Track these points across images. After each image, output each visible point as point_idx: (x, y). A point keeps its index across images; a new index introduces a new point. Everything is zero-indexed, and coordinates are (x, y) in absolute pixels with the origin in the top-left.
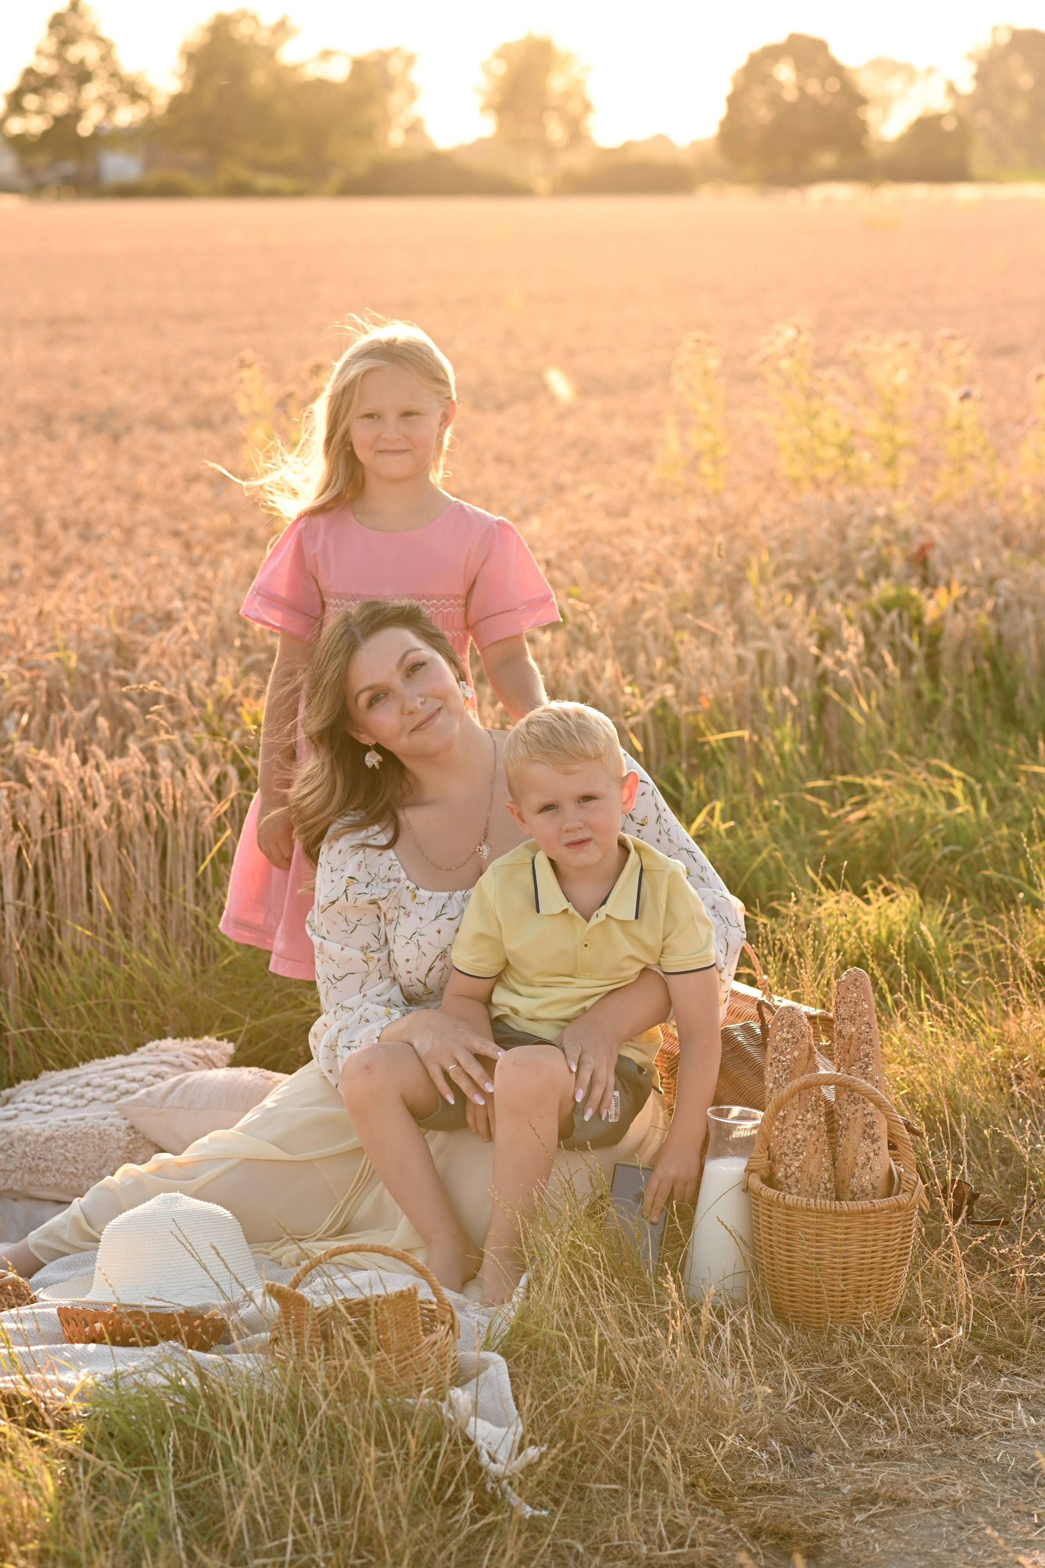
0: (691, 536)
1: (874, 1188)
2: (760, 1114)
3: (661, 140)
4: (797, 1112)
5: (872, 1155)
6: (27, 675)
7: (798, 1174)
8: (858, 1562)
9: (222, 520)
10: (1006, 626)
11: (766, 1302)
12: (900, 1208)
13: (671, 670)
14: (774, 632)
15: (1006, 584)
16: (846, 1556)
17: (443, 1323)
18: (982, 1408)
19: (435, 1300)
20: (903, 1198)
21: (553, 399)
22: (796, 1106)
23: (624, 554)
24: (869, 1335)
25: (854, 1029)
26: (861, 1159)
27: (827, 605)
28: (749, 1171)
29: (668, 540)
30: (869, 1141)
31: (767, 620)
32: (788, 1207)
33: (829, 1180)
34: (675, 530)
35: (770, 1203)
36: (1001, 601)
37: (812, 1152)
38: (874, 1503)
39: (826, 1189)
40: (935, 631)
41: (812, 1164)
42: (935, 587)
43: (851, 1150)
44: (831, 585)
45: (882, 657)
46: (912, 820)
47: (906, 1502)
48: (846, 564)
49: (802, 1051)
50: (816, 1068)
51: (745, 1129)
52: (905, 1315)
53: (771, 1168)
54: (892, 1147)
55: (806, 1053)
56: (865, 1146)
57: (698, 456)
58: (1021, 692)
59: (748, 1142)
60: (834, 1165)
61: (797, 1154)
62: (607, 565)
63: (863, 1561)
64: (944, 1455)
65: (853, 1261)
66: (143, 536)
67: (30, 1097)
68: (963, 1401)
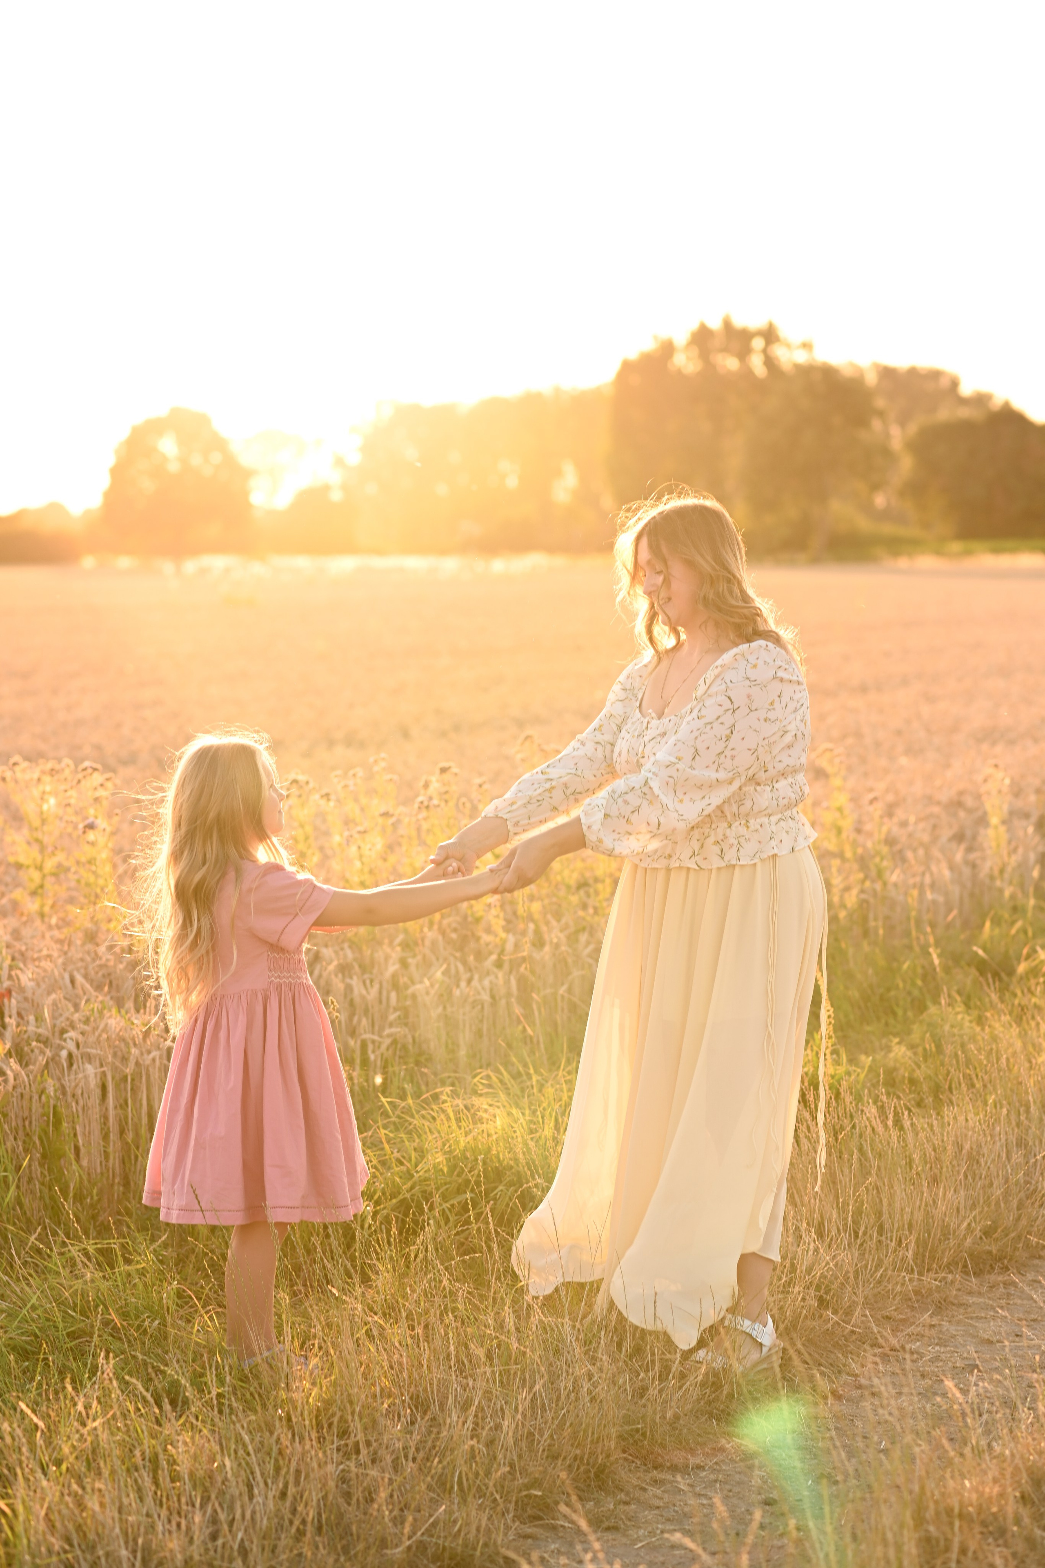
3: (55, 508)
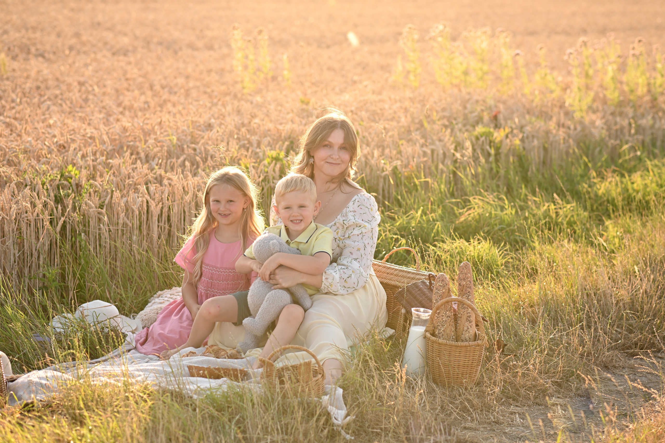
0: (407, 104)
1: (469, 338)
2: (431, 311)
4: (443, 311)
5: (469, 327)
6: (158, 144)
7: (443, 333)
9: (223, 88)
10: (526, 145)
11: (431, 377)
12: (478, 345)
13: (399, 156)
14: (437, 143)
15: (528, 129)
17: (320, 374)
18: (503, 416)
19: (317, 366)
20: (479, 342)
21: (350, 44)
22: (443, 309)
23: (381, 109)
24: (466, 389)
25: (465, 283)
26: (465, 328)
27: (458, 134)
28: (426, 331)
29: (398, 105)
30: (468, 322)
31: (435, 138)
32: (439, 344)
33: (454, 335)
34: (400, 101)
35: (433, 342)
36: (525, 135)
37: (448, 325)
39: (453, 338)
40: (499, 145)
41: (448, 330)
42: (499, 128)
43: (462, 325)
44: (460, 125)
45: (478, 154)
46: (487, 215)
48: (466, 117)
49: (446, 290)
50: (451, 296)
51: (425, 316)
52: (478, 384)
53: (434, 330)
54: (477, 325)
56: (467, 324)
57: (409, 72)
58: (530, 170)
59: (426, 321)
60: (456, 330)
61: (443, 326)
62: (374, 113)
64: (490, 430)
65: (461, 363)
66: (194, 94)
67: (169, 296)
68: (498, 413)
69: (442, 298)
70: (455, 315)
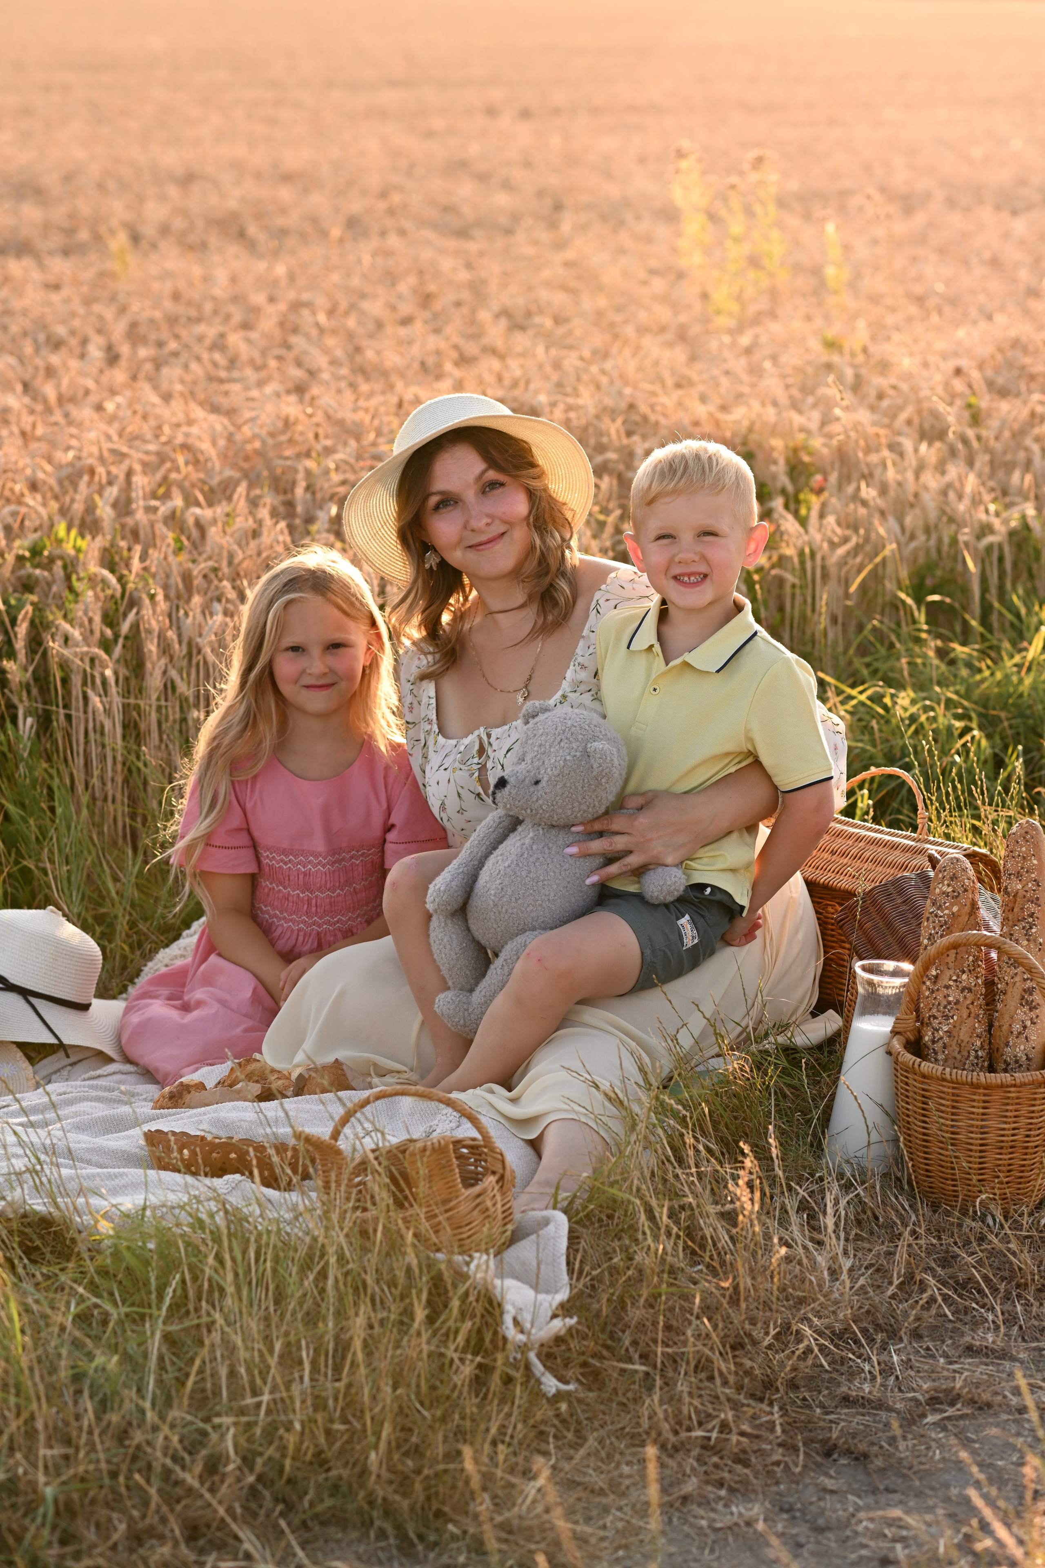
1: (1028, 1059)
2: (909, 970)
4: (951, 972)
5: (1028, 1023)
7: (946, 1039)
8: (910, 1468)
16: (901, 1460)
17: (494, 1173)
22: (951, 965)
25: (1019, 886)
26: (1017, 1027)
28: (895, 1032)
30: (1026, 1008)
33: (982, 1047)
37: (965, 1015)
38: (952, 1404)
39: (977, 1057)
41: (964, 1029)
43: (1007, 1017)
47: (989, 1405)
49: (962, 906)
50: (977, 925)
51: (890, 985)
53: (919, 1032)
55: (967, 909)
56: (1021, 1013)
59: (894, 1000)
60: (989, 1031)
61: (947, 1017)
63: (916, 1468)
65: (992, 1138)
69: (949, 930)
70: (990, 984)
